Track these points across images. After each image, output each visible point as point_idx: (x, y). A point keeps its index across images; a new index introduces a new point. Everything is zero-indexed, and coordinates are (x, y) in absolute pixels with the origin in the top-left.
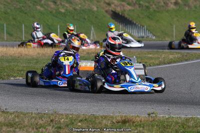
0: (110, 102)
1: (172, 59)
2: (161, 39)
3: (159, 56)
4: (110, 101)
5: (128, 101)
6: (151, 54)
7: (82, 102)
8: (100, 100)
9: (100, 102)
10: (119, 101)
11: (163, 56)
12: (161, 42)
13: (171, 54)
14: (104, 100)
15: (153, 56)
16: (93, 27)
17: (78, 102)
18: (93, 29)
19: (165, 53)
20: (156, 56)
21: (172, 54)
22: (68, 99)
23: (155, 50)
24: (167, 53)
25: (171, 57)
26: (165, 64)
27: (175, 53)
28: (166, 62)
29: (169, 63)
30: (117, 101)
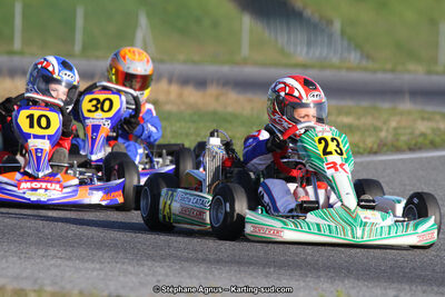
0: (186, 264)
1: (423, 135)
2: (389, 66)
3: (379, 124)
4: (187, 260)
5: (251, 264)
6: (348, 114)
7: (82, 259)
8: (151, 258)
9: (149, 263)
10: (219, 262)
11: (393, 124)
12: (389, 76)
13: (423, 119)
14: (163, 258)
15: (356, 123)
16: (148, 16)
17: (70, 259)
18: (143, 20)
19: (401, 114)
20: (367, 121)
21: (429, 119)
22: (33, 249)
23: (365, 103)
24: (409, 113)
25: (423, 127)
26: (398, 150)
27: (438, 117)
28: (400, 144)
29: (411, 149)
30: (209, 262)
